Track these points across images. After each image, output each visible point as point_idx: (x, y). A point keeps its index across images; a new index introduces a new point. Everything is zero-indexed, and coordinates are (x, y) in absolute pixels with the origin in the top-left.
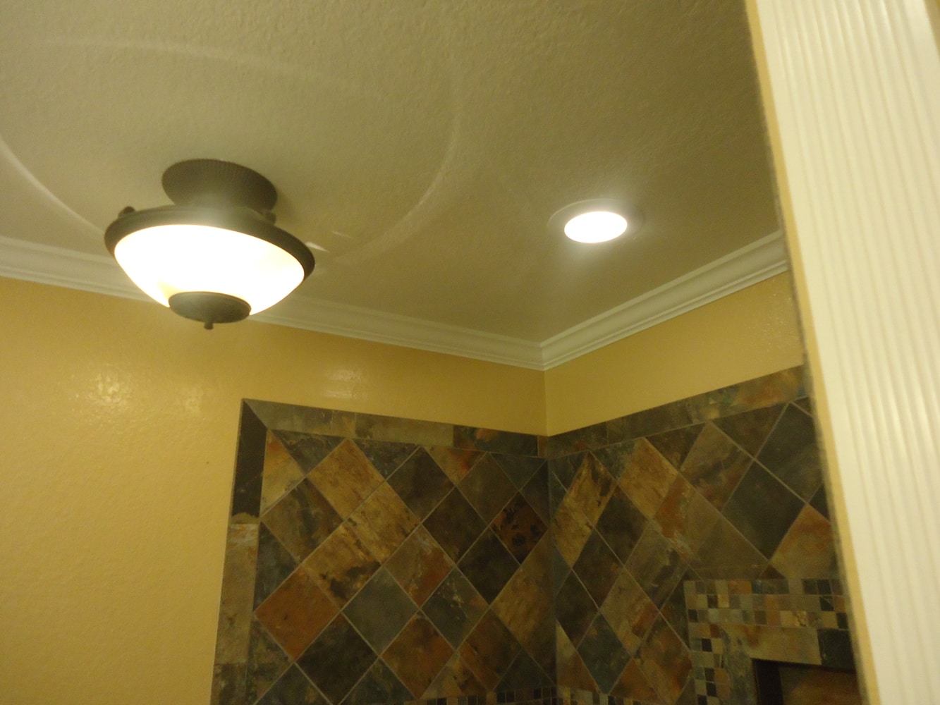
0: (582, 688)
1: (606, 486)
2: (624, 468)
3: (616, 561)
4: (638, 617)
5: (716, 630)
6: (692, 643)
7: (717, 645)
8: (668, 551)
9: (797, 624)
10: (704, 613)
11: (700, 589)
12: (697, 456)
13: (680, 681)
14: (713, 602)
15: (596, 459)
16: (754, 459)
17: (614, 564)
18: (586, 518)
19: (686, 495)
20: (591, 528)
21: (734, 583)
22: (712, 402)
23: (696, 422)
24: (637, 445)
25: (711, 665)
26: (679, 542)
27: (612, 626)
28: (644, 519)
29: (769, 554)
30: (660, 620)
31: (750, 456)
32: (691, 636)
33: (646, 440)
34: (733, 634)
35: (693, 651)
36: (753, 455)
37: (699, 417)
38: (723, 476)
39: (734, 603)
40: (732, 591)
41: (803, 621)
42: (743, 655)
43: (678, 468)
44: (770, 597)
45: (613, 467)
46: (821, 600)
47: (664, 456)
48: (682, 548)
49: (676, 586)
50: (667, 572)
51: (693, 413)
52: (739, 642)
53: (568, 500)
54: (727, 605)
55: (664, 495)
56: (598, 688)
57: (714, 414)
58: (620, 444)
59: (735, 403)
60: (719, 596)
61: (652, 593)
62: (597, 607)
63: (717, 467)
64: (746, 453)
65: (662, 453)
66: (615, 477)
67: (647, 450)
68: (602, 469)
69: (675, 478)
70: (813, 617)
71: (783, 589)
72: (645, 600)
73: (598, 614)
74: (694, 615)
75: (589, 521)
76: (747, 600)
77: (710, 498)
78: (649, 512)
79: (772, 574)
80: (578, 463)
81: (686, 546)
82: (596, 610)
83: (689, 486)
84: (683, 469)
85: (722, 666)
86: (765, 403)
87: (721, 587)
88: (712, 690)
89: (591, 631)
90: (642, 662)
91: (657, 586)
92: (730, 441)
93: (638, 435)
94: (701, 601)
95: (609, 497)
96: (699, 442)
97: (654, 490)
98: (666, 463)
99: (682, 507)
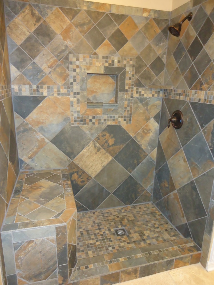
0: (24, 84)
1: (38, 20)
2: (48, 15)
3: (42, 46)
4: (51, 63)
5: (78, 67)
6: (70, 70)
7: (78, 70)
8: (64, 45)
9: (100, 65)
10: (75, 62)
11: (74, 56)
12: (78, 19)
13: (65, 79)
14: (78, 60)
15: (34, 8)
16: (95, 25)
17: (41, 47)
18: (27, 29)
19: (73, 30)
20: (30, 33)
21: (85, 55)
22: (85, 4)
23: (79, 8)
24: (54, 9)
25: (75, 75)
26: (69, 43)
27: (39, 65)
28: (56, 34)
29: (95, 49)
30: (59, 64)
31: (94, 23)
32: (70, 68)
33: (58, 8)
34: (83, 67)
35: (70, 72)
36: (95, 23)
37: (80, 7)
38: (86, 27)
39: (84, 60)
40: (84, 57)
41: (101, 65)
42: (85, 72)
43: (71, 21)
44: (94, 59)
45: (43, 13)
46: (106, 60)
47: (66, 15)
48: (70, 45)
49: (66, 55)
50: (63, 51)
51: (78, 5)
52: (84, 69)
53: (17, 20)
54: (82, 61)
55: (64, 28)
56: (32, 84)
57: (85, 8)
58: (47, 6)
59: (92, 7)
60: (80, 58)
61: (57, 56)
62: (32, 59)
63: (84, 24)
64: (93, 22)
65: (64, 14)
66: (43, 17)
67: (59, 11)
68: (36, 12)
69: (69, 24)
70: (103, 64)
71: (97, 58)
72: (54, 58)
73: (33, 62)
74: (71, 63)
75: (29, 30)
76: (88, 60)
77: (80, 32)
78: (58, 32)
79: (95, 54)
80: (23, 6)
81: (71, 44)
82: (32, 61)
83: (74, 27)
84: (72, 21)
85: (79, 75)
86: (101, 11)
87: (81, 56)
88: (75, 81)
89: (29, 67)
90: (51, 75)
91: (59, 54)
92: (89, 18)
93: (55, 5)
94: (74, 59)
95: (40, 24)
96: (79, 15)
97: (60, 25)
98: (66, 18)
99: (71, 33)
